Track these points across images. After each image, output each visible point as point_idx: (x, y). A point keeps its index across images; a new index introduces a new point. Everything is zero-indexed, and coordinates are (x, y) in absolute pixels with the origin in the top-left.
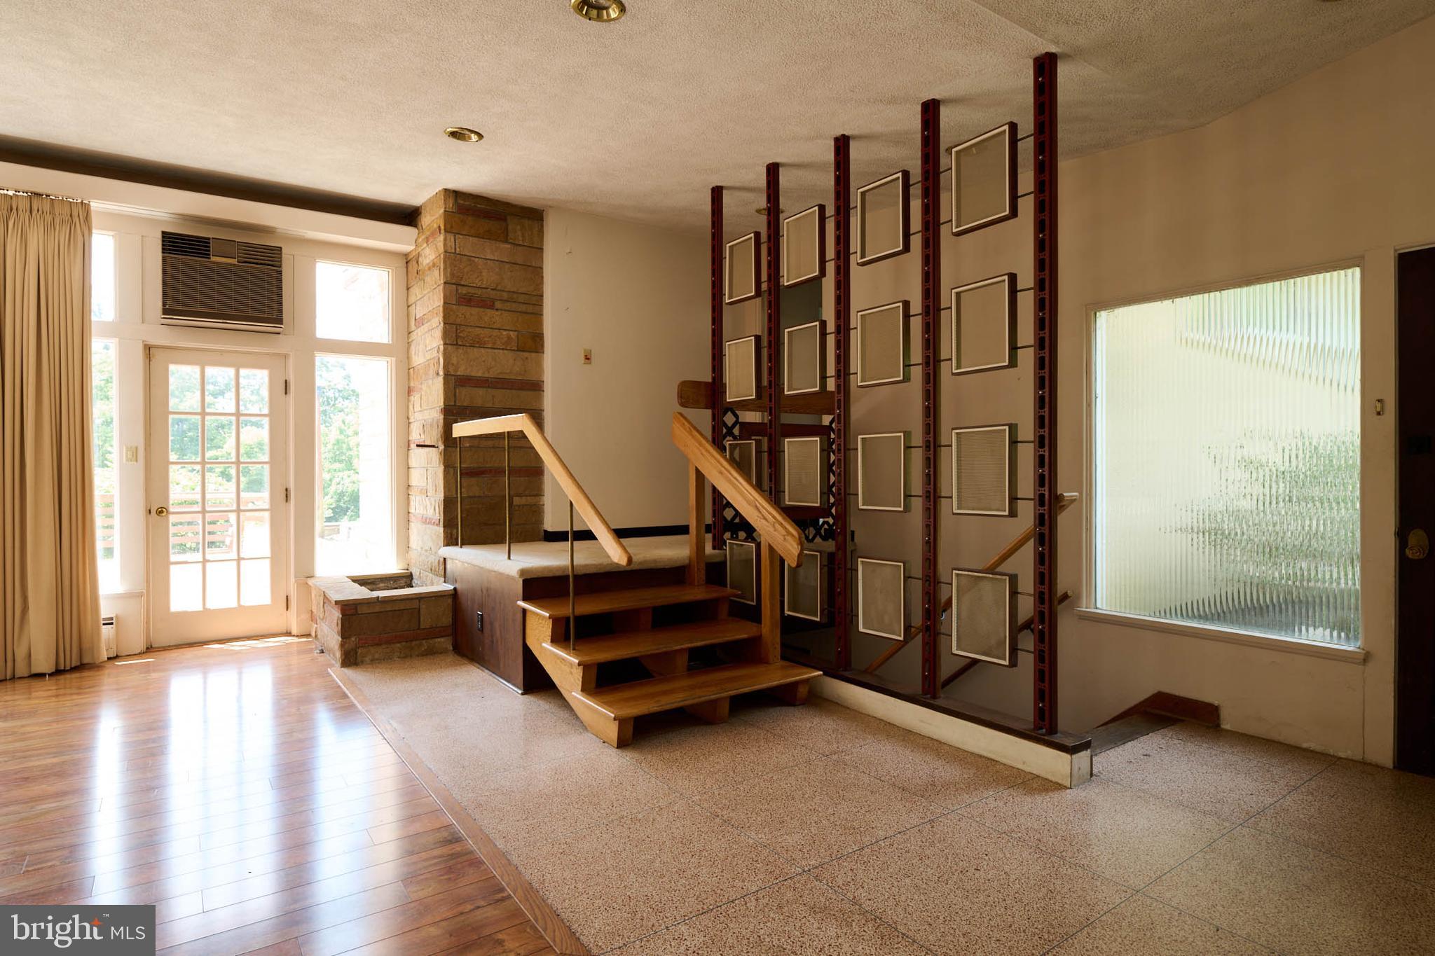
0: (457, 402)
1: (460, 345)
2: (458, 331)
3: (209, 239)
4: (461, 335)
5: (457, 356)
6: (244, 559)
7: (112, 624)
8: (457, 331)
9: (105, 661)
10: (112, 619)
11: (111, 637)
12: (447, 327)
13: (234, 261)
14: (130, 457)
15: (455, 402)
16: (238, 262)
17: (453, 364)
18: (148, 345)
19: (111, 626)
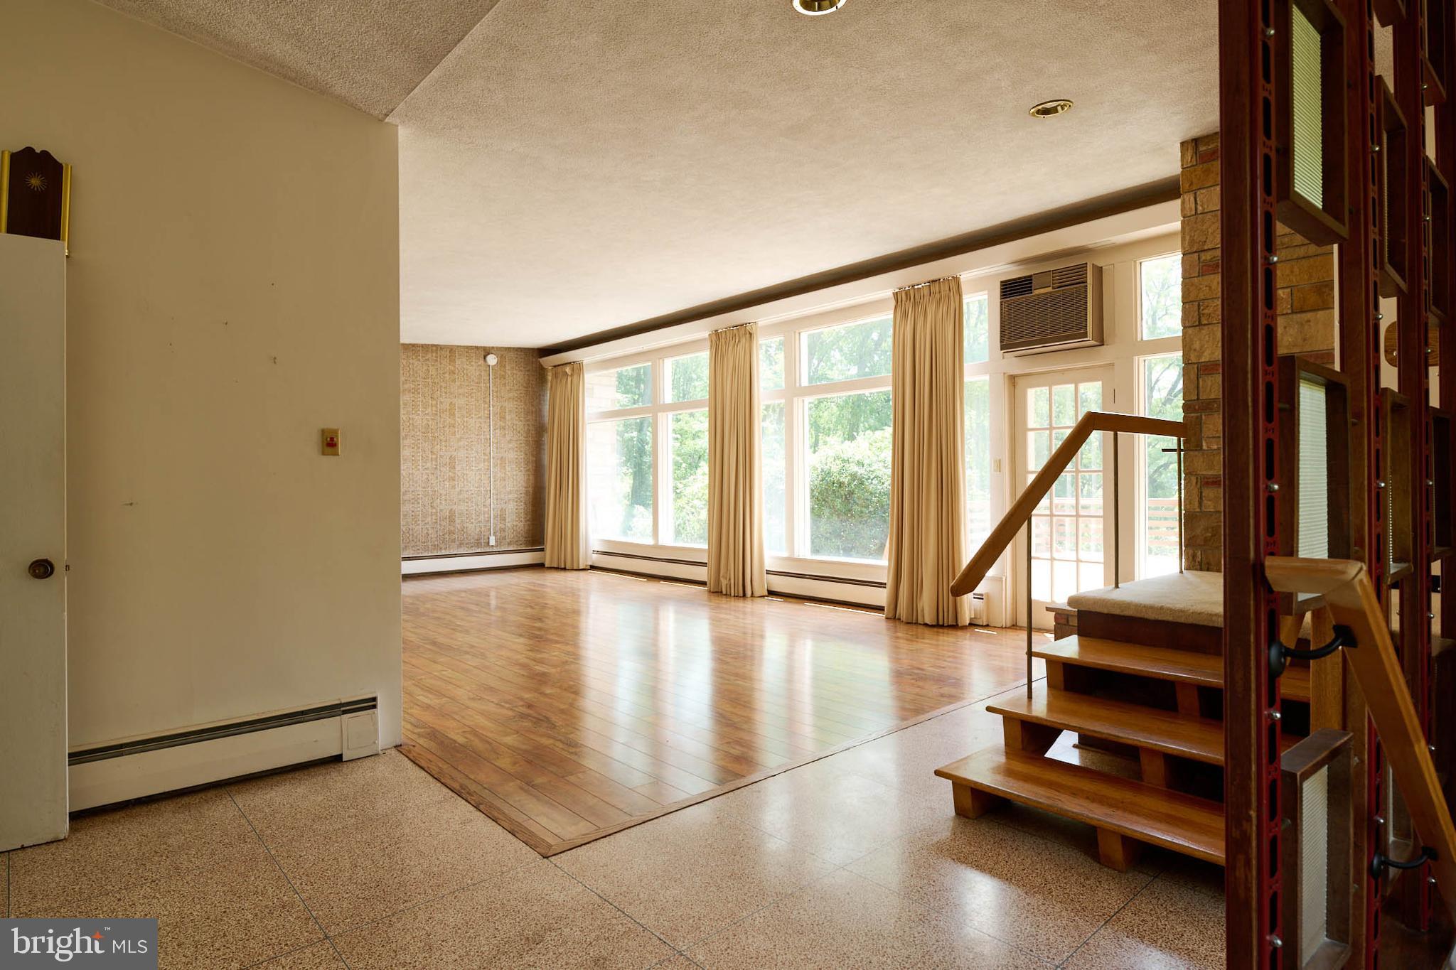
0: (1201, 394)
1: (1205, 325)
2: (1202, 308)
3: (1031, 276)
4: (1206, 311)
5: (1200, 339)
6: (1081, 561)
7: (982, 599)
8: (1199, 309)
9: (966, 626)
10: (982, 595)
11: (981, 609)
12: (1187, 307)
13: (1050, 289)
14: (996, 468)
15: (1198, 395)
16: (1053, 288)
17: (1195, 350)
18: (1012, 375)
19: (982, 600)
